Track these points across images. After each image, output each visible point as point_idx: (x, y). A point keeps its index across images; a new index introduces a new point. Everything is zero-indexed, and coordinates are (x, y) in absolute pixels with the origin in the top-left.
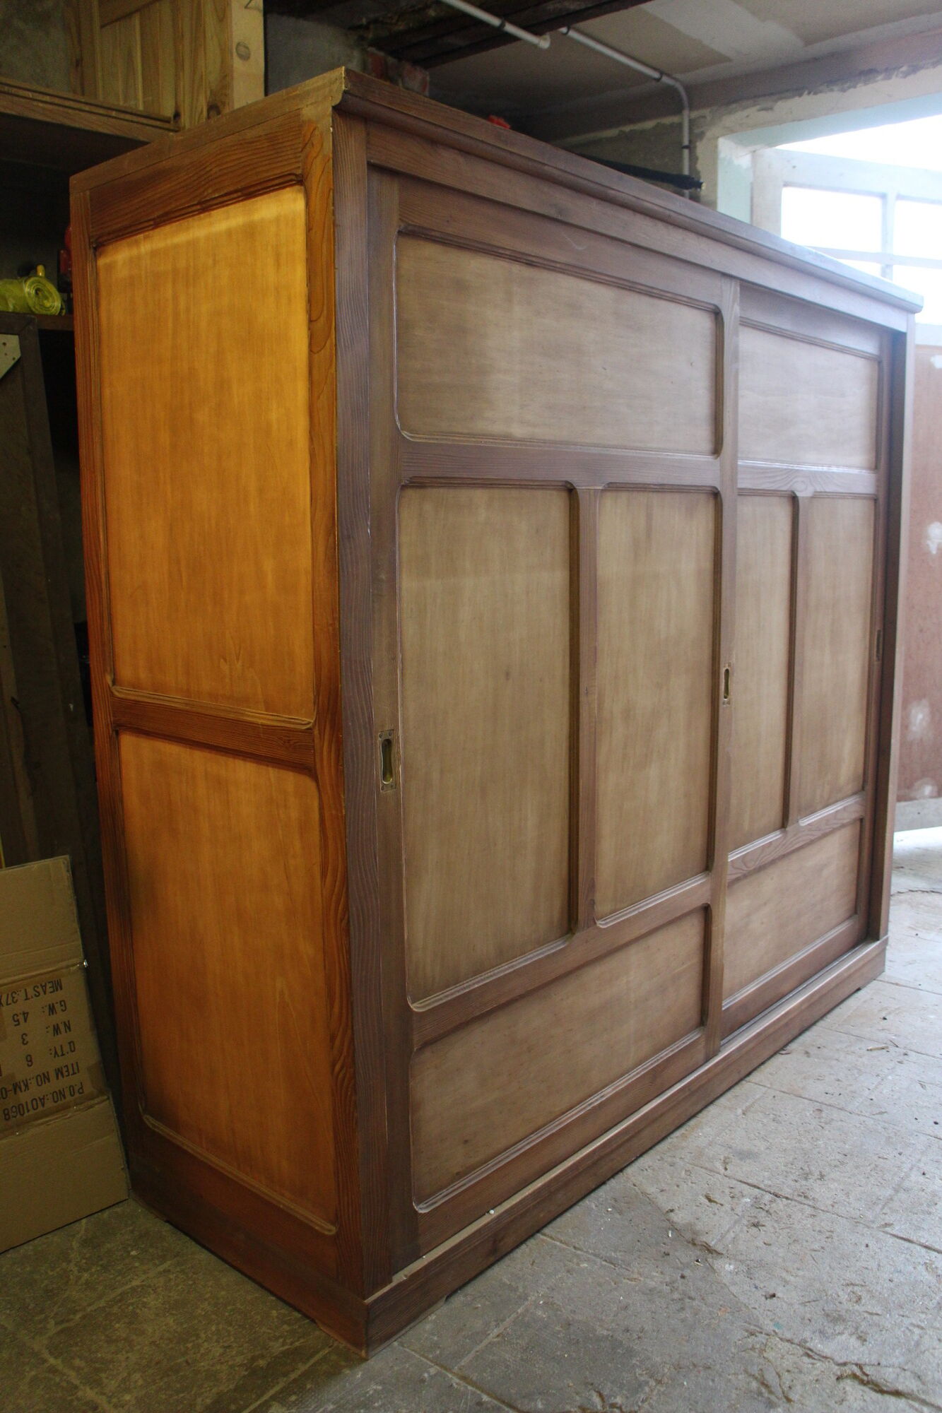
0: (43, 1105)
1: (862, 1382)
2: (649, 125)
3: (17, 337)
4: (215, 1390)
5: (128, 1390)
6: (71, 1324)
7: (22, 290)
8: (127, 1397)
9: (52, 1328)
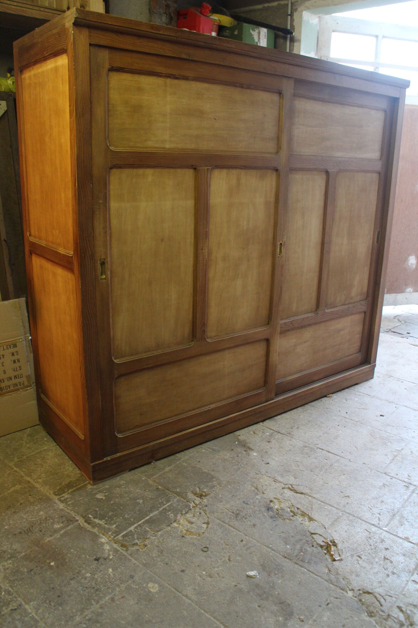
0: (10, 388)
1: (291, 490)
2: (275, 4)
3: (5, 102)
4: (69, 480)
5: (40, 478)
6: (23, 459)
7: (7, 82)
8: (40, 480)
9: (16, 459)
